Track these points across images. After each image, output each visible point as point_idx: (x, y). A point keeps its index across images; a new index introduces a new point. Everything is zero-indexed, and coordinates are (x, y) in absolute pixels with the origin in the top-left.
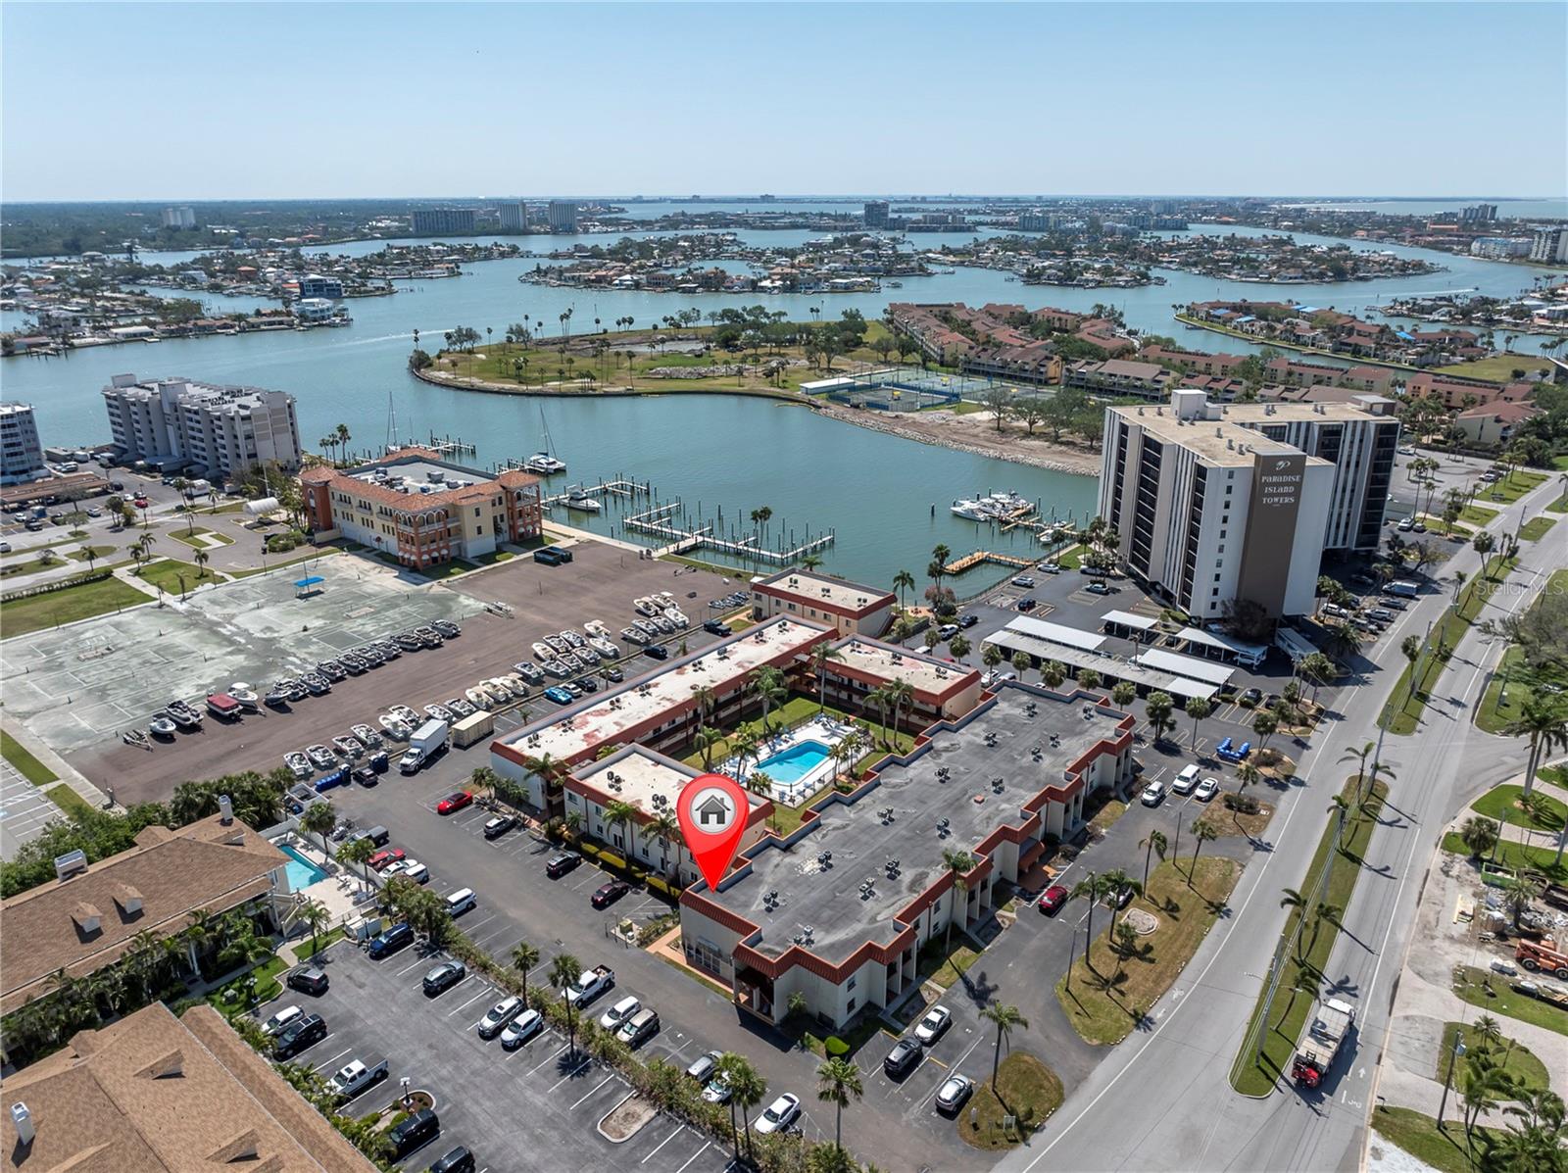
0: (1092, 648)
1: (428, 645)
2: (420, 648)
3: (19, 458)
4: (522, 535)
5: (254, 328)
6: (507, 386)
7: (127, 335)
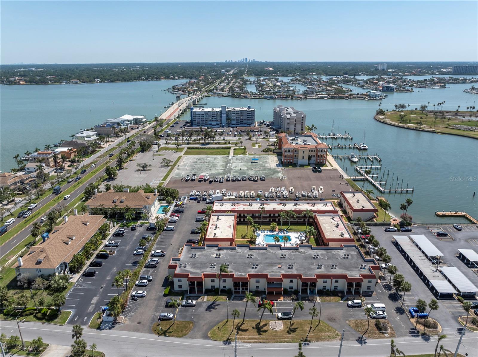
0: (429, 255)
1: (254, 180)
2: (252, 180)
3: (249, 121)
4: (319, 162)
5: (354, 98)
6: (394, 123)
7: (321, 97)
